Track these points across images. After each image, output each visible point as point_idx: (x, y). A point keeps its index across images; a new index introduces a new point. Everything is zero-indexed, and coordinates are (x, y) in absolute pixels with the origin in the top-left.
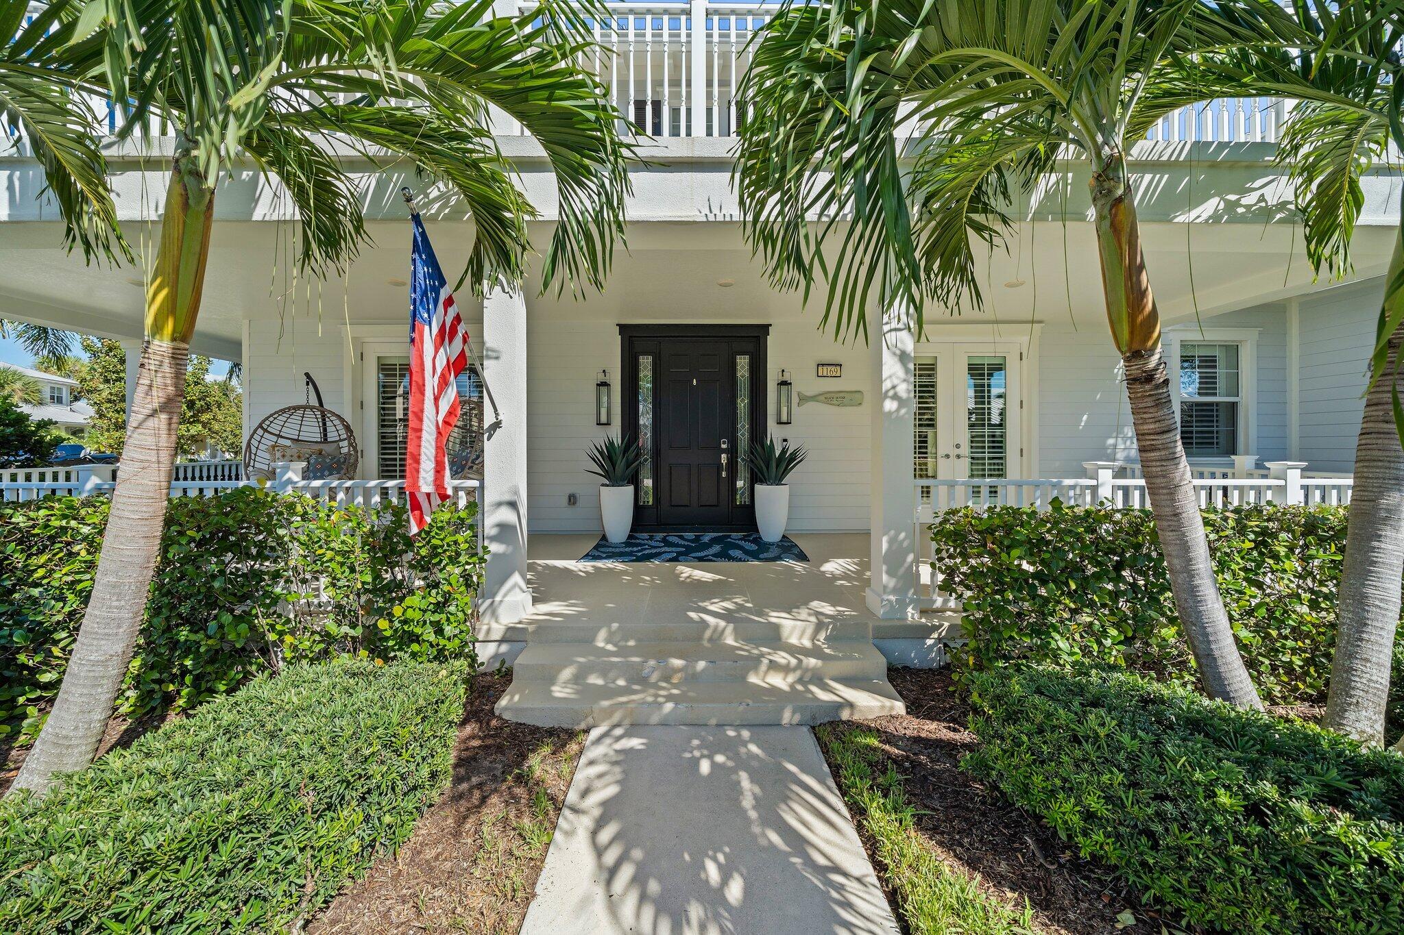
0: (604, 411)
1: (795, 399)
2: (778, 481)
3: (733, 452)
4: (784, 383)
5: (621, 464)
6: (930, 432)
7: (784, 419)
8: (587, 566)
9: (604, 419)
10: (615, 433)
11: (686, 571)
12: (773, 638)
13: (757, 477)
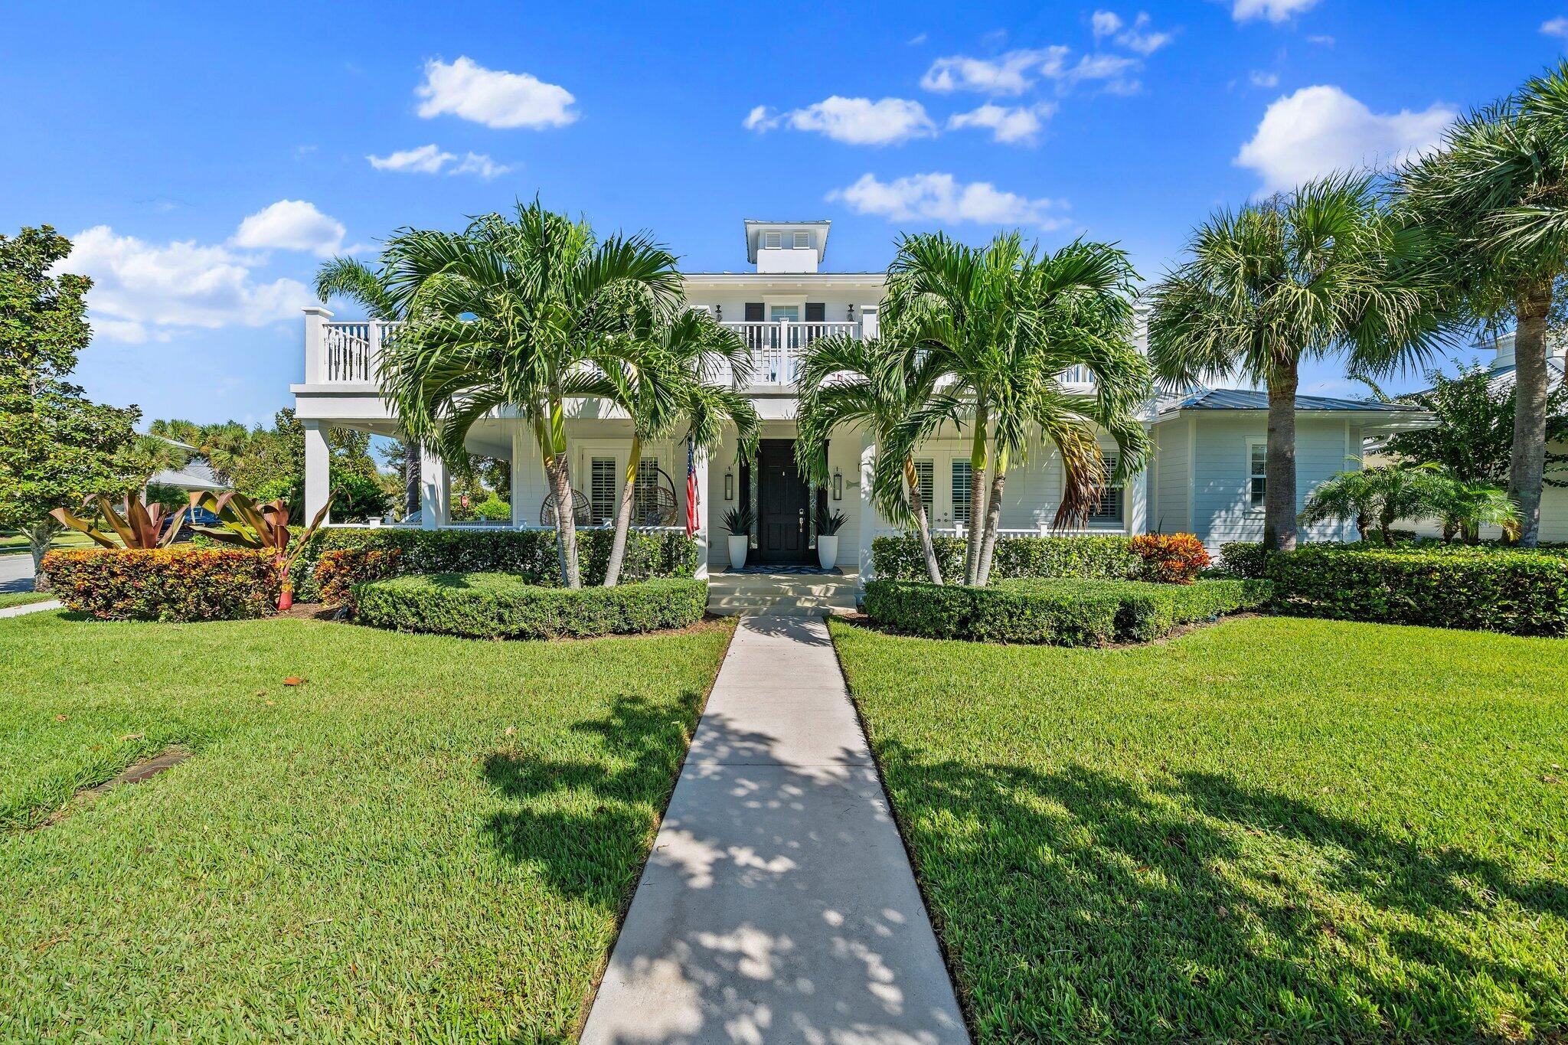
0: (729, 492)
1: (844, 485)
2: (832, 533)
3: (807, 517)
4: (837, 475)
5: (740, 523)
6: (929, 504)
7: (838, 497)
8: (723, 575)
9: (729, 496)
10: (735, 504)
11: (773, 576)
12: (809, 592)
13: (821, 531)
